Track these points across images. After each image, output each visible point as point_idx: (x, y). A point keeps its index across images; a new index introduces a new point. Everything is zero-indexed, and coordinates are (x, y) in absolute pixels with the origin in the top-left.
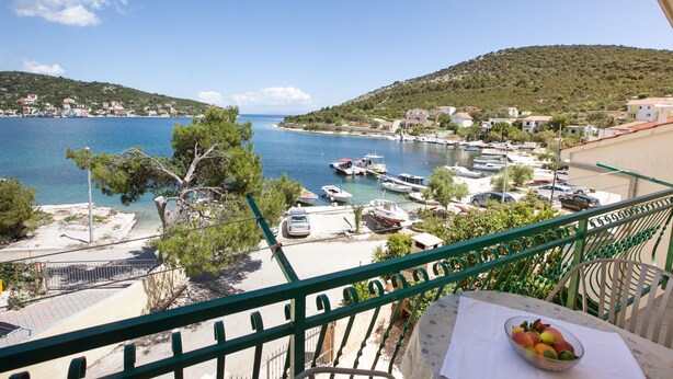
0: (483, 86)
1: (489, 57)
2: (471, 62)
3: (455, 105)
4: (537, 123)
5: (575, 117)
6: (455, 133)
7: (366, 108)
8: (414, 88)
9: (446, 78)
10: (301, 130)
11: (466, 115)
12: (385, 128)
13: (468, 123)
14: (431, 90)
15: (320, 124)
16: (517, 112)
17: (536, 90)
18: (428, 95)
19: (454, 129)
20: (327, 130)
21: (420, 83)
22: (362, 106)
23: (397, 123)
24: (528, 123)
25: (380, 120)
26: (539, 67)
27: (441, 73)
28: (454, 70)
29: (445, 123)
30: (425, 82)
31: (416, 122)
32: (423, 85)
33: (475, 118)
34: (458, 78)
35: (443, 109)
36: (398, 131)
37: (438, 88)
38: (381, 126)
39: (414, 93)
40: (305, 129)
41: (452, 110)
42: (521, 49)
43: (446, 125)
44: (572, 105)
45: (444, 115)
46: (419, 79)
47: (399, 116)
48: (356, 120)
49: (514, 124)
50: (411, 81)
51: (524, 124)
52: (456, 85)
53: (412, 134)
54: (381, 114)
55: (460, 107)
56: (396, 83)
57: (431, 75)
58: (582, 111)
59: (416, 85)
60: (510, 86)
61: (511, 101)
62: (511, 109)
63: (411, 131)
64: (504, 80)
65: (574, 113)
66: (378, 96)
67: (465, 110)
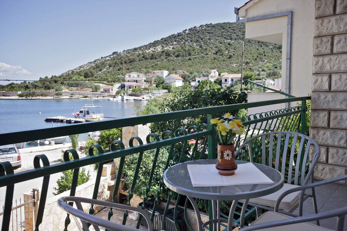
0: (190, 55)
1: (193, 30)
2: (179, 35)
3: (168, 70)
4: (232, 80)
5: (259, 75)
6: (169, 92)
7: (86, 76)
8: (131, 57)
9: (159, 49)
10: (17, 97)
11: (177, 76)
12: (105, 91)
13: (179, 83)
14: (146, 59)
15: (38, 91)
16: (217, 73)
17: (230, 57)
18: (144, 63)
19: (168, 88)
20: (46, 96)
21: (137, 53)
22: (83, 74)
23: (117, 86)
24: (226, 80)
25: (101, 85)
26: (231, 39)
27: (155, 44)
28: (165, 41)
29: (161, 84)
30: (141, 52)
31: (135, 84)
32: (139, 55)
33: (185, 78)
34: (169, 48)
35: (158, 73)
36: (118, 93)
37: (153, 57)
38: (102, 90)
39: (131, 61)
40: (20, 96)
41: (166, 73)
42: (217, 24)
43: (161, 86)
44: (256, 67)
45: (159, 78)
46: (135, 49)
47: (119, 81)
48: (77, 85)
49: (215, 82)
50: (128, 51)
51: (223, 81)
52: (168, 54)
53: (131, 95)
54: (102, 80)
55: (172, 71)
56: (114, 53)
57: (146, 46)
58: (263, 70)
59: (133, 55)
60: (211, 55)
61: (212, 66)
62: (213, 71)
63: (130, 92)
64: (206, 49)
65: (258, 73)
66: (99, 65)
67: (176, 73)
